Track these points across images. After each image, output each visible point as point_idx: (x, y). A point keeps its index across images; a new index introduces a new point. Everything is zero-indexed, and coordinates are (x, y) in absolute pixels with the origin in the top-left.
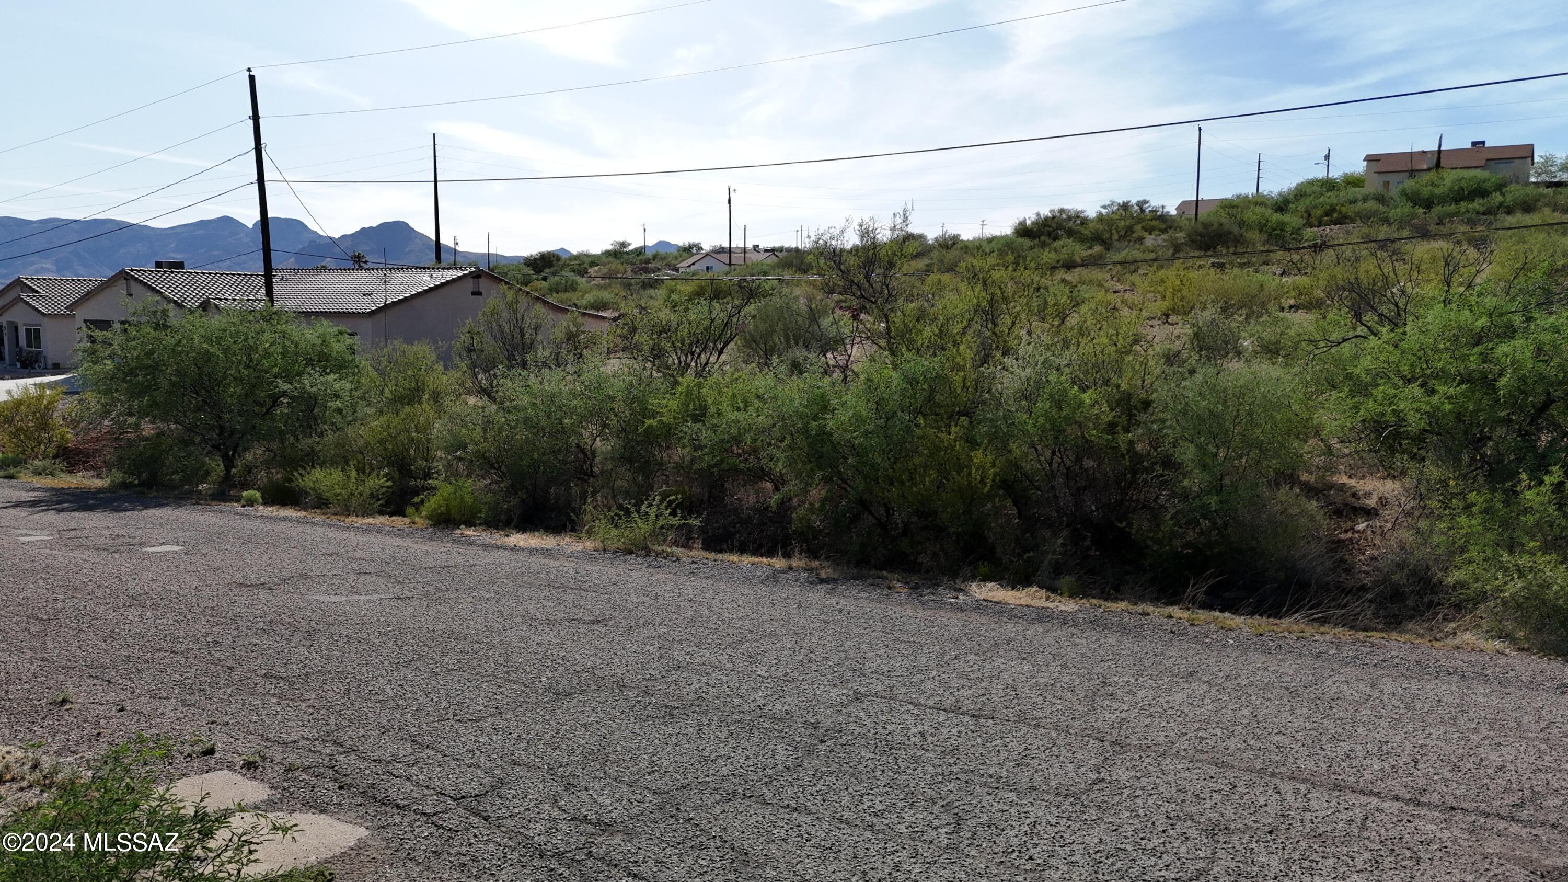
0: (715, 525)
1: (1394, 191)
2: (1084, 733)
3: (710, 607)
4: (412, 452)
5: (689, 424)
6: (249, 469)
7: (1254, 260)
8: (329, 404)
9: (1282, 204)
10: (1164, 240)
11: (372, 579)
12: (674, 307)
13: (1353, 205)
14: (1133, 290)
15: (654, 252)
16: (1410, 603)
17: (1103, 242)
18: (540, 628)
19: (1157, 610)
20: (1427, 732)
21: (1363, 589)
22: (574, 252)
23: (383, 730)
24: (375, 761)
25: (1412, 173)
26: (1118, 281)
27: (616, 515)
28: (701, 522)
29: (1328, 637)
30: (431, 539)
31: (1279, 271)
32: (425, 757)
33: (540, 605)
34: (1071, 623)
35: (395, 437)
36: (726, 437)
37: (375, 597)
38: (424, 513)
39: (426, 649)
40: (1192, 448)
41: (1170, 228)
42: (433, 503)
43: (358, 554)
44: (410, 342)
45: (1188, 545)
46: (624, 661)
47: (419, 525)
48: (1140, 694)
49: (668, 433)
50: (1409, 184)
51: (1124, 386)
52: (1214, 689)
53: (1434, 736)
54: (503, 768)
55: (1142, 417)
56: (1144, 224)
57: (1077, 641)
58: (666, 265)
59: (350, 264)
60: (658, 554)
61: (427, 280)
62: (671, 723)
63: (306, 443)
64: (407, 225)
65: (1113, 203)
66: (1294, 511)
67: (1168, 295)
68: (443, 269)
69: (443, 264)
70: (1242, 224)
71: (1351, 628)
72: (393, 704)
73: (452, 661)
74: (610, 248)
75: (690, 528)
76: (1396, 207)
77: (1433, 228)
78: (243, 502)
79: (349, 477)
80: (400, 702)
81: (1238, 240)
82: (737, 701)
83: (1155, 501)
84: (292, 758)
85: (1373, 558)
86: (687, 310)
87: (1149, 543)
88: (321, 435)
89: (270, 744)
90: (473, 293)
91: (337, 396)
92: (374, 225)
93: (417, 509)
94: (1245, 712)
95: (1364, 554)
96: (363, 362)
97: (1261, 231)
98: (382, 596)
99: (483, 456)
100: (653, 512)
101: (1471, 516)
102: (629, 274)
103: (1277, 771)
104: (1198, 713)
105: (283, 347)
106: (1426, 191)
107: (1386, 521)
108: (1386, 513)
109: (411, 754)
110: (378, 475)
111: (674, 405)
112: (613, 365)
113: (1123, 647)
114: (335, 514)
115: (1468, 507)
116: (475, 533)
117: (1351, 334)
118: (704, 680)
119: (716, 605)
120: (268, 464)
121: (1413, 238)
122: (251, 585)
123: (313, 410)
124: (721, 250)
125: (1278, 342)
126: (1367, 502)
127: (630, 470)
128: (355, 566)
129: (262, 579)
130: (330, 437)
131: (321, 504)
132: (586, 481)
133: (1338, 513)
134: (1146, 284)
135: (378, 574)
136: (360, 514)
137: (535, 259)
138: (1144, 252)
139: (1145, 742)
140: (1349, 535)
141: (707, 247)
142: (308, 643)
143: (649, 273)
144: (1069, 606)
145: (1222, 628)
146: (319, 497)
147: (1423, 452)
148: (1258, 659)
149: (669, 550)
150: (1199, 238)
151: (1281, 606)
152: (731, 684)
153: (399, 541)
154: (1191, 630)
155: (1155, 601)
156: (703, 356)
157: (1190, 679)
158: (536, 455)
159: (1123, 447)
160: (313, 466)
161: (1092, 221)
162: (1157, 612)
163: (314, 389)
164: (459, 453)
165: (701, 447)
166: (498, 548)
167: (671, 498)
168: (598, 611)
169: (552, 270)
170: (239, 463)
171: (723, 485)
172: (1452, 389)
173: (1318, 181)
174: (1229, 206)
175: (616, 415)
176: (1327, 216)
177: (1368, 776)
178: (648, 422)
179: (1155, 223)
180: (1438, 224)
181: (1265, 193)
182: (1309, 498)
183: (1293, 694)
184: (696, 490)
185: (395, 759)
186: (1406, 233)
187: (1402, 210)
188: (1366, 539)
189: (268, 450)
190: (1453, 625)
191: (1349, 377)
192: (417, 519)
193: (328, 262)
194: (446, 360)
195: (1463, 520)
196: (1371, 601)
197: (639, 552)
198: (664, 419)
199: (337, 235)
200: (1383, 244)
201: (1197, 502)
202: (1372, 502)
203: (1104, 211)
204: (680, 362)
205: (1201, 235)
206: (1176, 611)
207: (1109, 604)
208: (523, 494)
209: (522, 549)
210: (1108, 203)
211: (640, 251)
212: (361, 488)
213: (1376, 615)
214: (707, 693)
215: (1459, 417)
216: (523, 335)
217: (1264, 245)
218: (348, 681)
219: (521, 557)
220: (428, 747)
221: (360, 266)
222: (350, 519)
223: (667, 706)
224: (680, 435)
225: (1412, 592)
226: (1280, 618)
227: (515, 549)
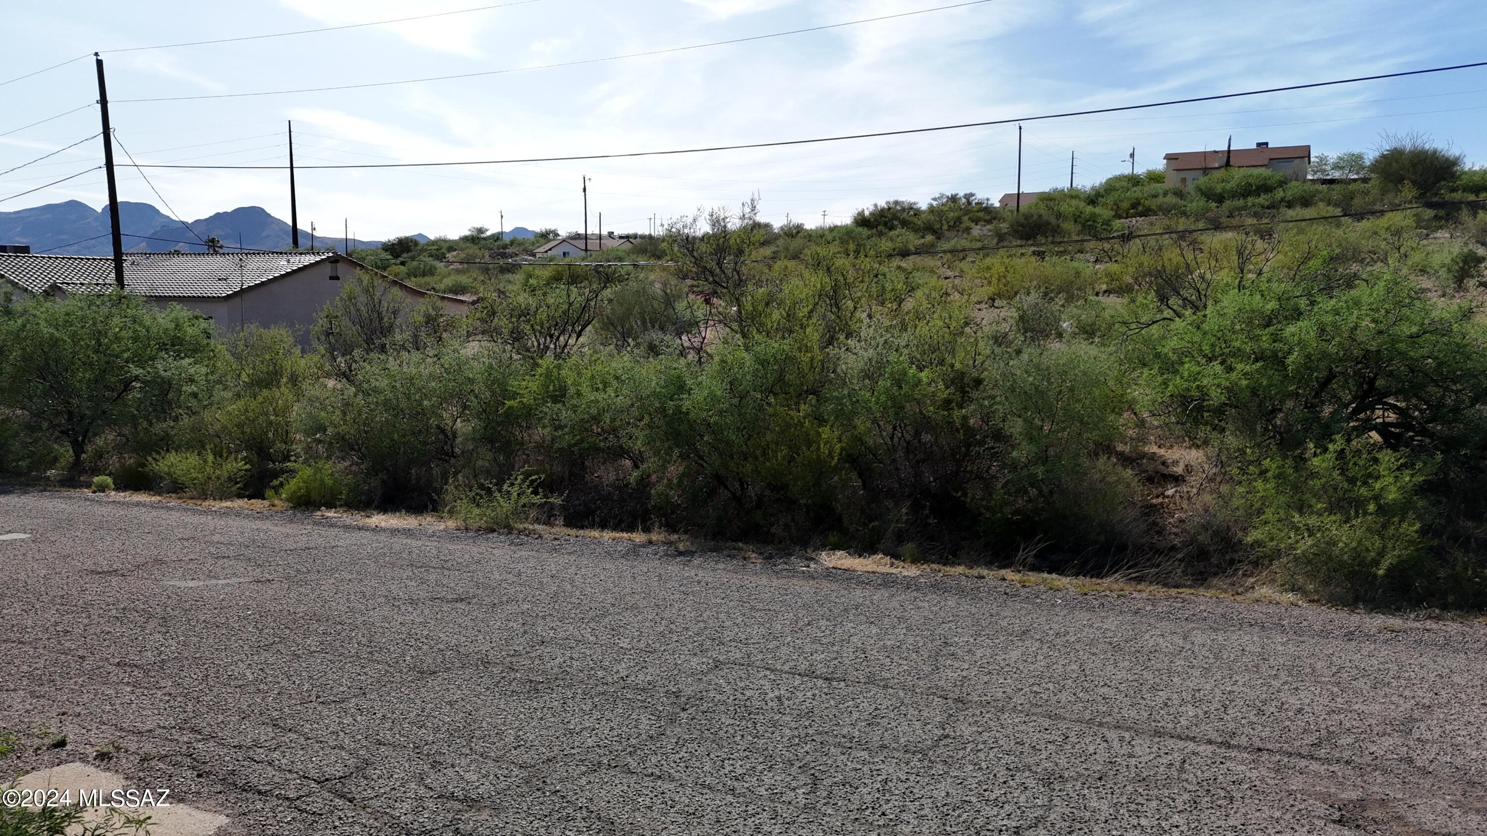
0: (577, 502)
1: (1190, 187)
2: (930, 692)
3: (572, 582)
4: (271, 435)
5: (549, 405)
6: (100, 455)
7: (1070, 248)
8: (184, 388)
9: (1094, 198)
10: (990, 230)
11: (230, 563)
12: (532, 291)
13: (1154, 200)
14: (961, 277)
15: (512, 237)
16: (1214, 561)
17: (934, 232)
18: (403, 608)
19: (992, 573)
20: (1234, 679)
21: (1173, 548)
22: (432, 237)
23: (243, 715)
24: (235, 747)
25: (1206, 170)
26: (949, 267)
27: (477, 494)
28: (563, 501)
29: (1144, 595)
30: (291, 521)
31: (1093, 259)
32: (287, 740)
33: (403, 585)
34: (914, 587)
35: (254, 420)
36: (586, 416)
37: (234, 580)
38: (284, 496)
39: (288, 632)
40: (1020, 421)
41: (995, 219)
42: (293, 485)
43: (217, 537)
44: (266, 326)
45: (1017, 512)
46: (488, 638)
47: (278, 508)
48: (979, 653)
49: (529, 414)
50: (1203, 180)
51: (958, 366)
52: (1045, 647)
53: (1240, 683)
54: (368, 749)
55: (975, 394)
56: (971, 215)
57: (920, 604)
58: (523, 250)
59: (205, 249)
60: (520, 532)
61: (283, 265)
62: (536, 698)
63: (159, 427)
64: (263, 210)
65: (942, 196)
66: (1112, 479)
67: (994, 281)
68: (301, 254)
69: (300, 250)
70: (1059, 215)
71: (1165, 585)
72: (252, 689)
73: (314, 643)
74: (468, 233)
75: (552, 507)
76: (1192, 202)
77: (1224, 220)
78: (94, 488)
79: (205, 461)
80: (262, 686)
81: (1056, 231)
82: (600, 674)
83: (987, 471)
84: (148, 747)
85: (1182, 521)
86: (545, 294)
87: (983, 511)
88: (176, 419)
89: (124, 734)
90: (331, 278)
91: (192, 380)
92: (229, 211)
93: (277, 492)
94: (1074, 667)
95: (1173, 517)
96: (219, 347)
97: (1076, 222)
98: (241, 580)
99: (343, 438)
100: (515, 491)
101: (1266, 480)
102: (487, 259)
103: (1104, 720)
104: (1032, 669)
105: (134, 332)
106: (1219, 188)
107: (1192, 487)
108: (1194, 480)
109: (273, 738)
110: (236, 459)
111: (534, 386)
112: (473, 348)
113: (962, 609)
114: (192, 498)
115: (1263, 472)
116: (336, 515)
117: (1158, 317)
118: (568, 654)
119: (578, 579)
120: (120, 449)
121: (1207, 229)
122: (103, 572)
123: (167, 394)
124: (577, 237)
125: (1093, 324)
126: (1175, 469)
127: (491, 450)
128: (213, 550)
129: (115, 566)
130: (186, 421)
131: (177, 488)
132: (447, 461)
133: (1150, 480)
134: (974, 270)
135: (236, 558)
136: (217, 497)
137: (393, 244)
138: (971, 241)
139: (985, 698)
140: (1160, 500)
141: (563, 233)
142: (164, 630)
143: (507, 258)
144: (911, 571)
145: (1051, 589)
146: (175, 482)
147: (1223, 424)
148: (1083, 617)
149: (531, 527)
150: (1020, 228)
151: (1102, 567)
152: (595, 657)
153: (259, 524)
154: (1023, 592)
155: (989, 564)
156: (561, 338)
157: (1024, 637)
158: (396, 437)
159: (958, 422)
160: (168, 451)
161: (923, 212)
162: (991, 575)
163: (169, 373)
164: (318, 436)
165: (561, 427)
166: (360, 529)
167: (534, 477)
168: (462, 590)
169: (410, 254)
170: (89, 448)
171: (583, 463)
172: (1248, 367)
173: (1125, 177)
174: (1048, 199)
175: (476, 397)
176: (1133, 208)
177: (1184, 723)
178: (509, 403)
179: (981, 214)
180: (1228, 217)
181: (1079, 187)
182: (1125, 467)
183: (1117, 648)
184: (557, 468)
185: (256, 744)
186: (1201, 225)
187: (1196, 204)
188: (1175, 504)
189: (119, 434)
190: (1252, 580)
191: (1158, 356)
192: (276, 502)
193: (181, 247)
194: (304, 343)
195: (1259, 484)
196: (1181, 561)
197: (501, 531)
198: (525, 400)
199: (190, 220)
200: (1182, 235)
201: (1025, 472)
202: (1179, 470)
203: (935, 203)
204: (539, 344)
205: (1022, 225)
206: (1008, 574)
207: (948, 569)
208: (383, 476)
209: (383, 530)
210: (938, 195)
211: (497, 237)
212: (218, 472)
213: (1184, 573)
214: (571, 667)
215: (1254, 392)
216: (381, 319)
217: (1078, 235)
218: (206, 666)
219: (383, 537)
220: (290, 730)
221: (214, 250)
222: (207, 503)
223: (531, 681)
224: (540, 415)
225: (1215, 551)
226: (1102, 578)
227: (376, 530)
